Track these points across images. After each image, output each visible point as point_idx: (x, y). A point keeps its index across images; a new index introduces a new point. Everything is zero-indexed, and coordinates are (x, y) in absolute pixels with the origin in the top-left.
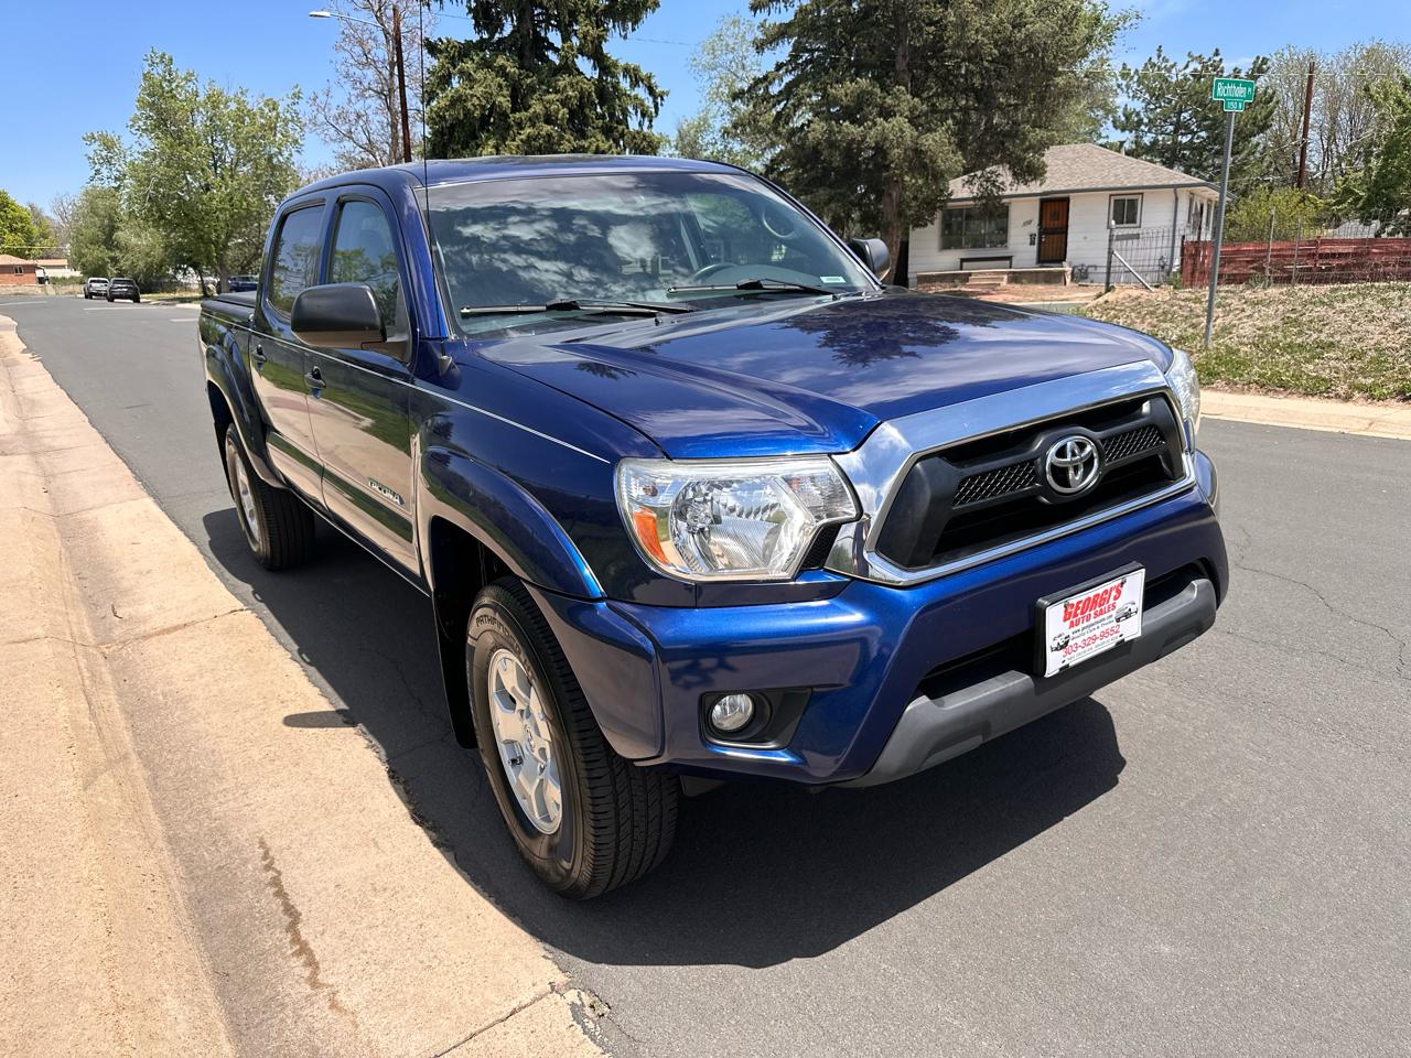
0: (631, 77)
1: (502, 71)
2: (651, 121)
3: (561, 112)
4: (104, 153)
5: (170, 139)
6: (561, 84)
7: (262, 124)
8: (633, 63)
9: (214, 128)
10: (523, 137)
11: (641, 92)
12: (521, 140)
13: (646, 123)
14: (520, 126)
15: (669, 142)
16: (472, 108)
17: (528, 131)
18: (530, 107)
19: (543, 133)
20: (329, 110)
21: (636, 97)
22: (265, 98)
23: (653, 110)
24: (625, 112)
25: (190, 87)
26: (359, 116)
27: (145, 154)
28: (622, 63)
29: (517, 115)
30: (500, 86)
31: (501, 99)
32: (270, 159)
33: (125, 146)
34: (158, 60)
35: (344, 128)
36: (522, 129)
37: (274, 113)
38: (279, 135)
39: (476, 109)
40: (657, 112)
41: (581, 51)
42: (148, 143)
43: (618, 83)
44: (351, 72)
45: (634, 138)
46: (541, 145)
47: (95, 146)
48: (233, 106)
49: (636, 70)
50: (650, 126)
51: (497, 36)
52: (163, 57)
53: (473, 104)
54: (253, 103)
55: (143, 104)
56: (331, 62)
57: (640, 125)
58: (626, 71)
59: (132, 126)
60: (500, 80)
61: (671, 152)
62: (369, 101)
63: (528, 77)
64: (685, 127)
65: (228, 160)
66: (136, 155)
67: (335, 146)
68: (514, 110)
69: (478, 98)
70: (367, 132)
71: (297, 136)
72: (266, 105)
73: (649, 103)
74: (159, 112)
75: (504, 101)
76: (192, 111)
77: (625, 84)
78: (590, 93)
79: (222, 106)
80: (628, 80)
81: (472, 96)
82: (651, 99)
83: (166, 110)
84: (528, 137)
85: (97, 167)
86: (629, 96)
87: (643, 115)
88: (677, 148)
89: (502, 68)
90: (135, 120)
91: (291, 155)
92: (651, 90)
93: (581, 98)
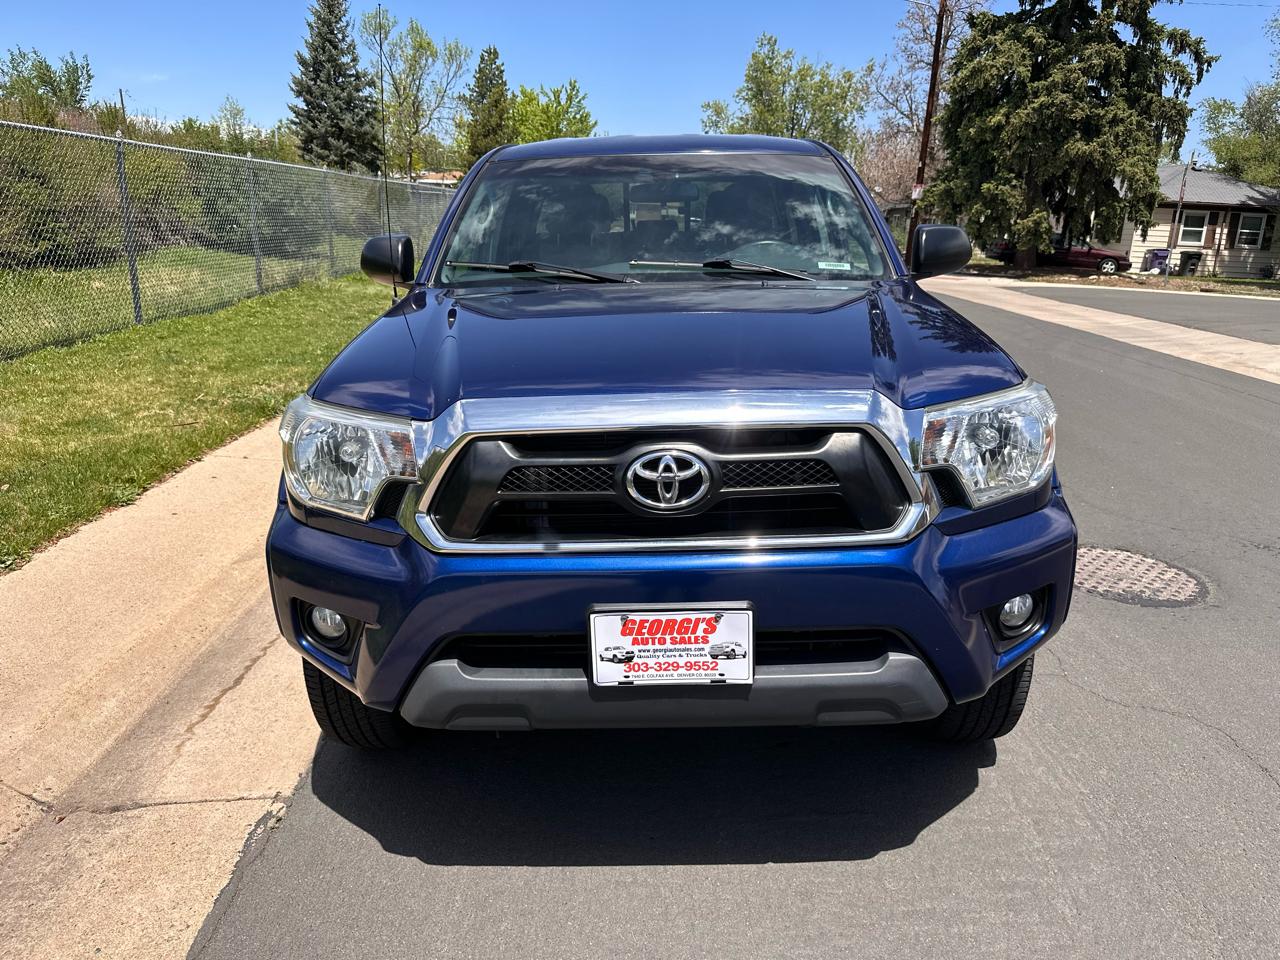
0: (1176, 43)
1: (1030, 43)
2: (1189, 89)
3: (1080, 81)
4: (714, 118)
5: (762, 107)
6: (1087, 52)
7: (837, 94)
8: (1181, 27)
9: (798, 96)
10: (1035, 105)
11: (1186, 59)
12: (1033, 109)
13: (1184, 91)
14: (1036, 95)
15: (1233, 110)
16: (990, 78)
17: (1043, 99)
18: (1051, 75)
19: (1057, 101)
20: (882, 81)
21: (1177, 64)
22: (846, 71)
23: (1195, 77)
24: (1160, 80)
25: (785, 63)
26: (907, 86)
27: (742, 118)
28: (1169, 28)
29: (1036, 84)
30: (1024, 56)
31: (1021, 69)
32: (836, 124)
33: (729, 113)
34: (766, 42)
35: (891, 97)
36: (1037, 97)
37: (848, 84)
38: (848, 103)
39: (993, 79)
40: (1199, 80)
41: (1118, 18)
42: (748, 109)
43: (1160, 49)
44: (909, 47)
45: (1164, 106)
46: (1053, 112)
47: (709, 112)
48: (817, 78)
49: (1185, 35)
50: (1187, 94)
51: (1038, 7)
52: (770, 39)
53: (991, 75)
54: (834, 75)
55: (750, 79)
56: (894, 38)
57: (1176, 92)
58: (1172, 37)
59: (738, 96)
60: (1025, 50)
61: (1232, 120)
62: (918, 72)
63: (1056, 46)
64: (1257, 94)
65: (804, 124)
66: (736, 120)
67: (880, 113)
68: (1032, 80)
69: (998, 69)
70: (911, 101)
71: (863, 104)
72: (844, 77)
73: (1192, 69)
74: (758, 86)
75: (1024, 71)
76: (784, 83)
77: (1166, 50)
78: (1118, 62)
79: (808, 79)
80: (1173, 46)
81: (992, 66)
82: (1195, 65)
83: (764, 84)
84: (1041, 105)
85: (707, 129)
86: (1169, 62)
87: (1182, 83)
88: (1242, 116)
89: (1031, 38)
90: (740, 91)
91: (854, 120)
92: (1198, 57)
93: (1107, 67)
